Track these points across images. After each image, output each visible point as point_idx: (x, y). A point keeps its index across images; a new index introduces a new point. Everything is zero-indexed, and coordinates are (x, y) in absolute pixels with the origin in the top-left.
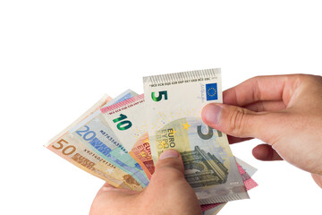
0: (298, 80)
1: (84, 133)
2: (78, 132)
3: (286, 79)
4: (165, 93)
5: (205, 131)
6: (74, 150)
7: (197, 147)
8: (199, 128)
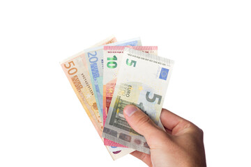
0: (189, 125)
1: (91, 56)
2: (89, 54)
3: (181, 121)
4: (135, 62)
5: (151, 97)
6: (75, 72)
7: (141, 104)
8: (148, 93)
